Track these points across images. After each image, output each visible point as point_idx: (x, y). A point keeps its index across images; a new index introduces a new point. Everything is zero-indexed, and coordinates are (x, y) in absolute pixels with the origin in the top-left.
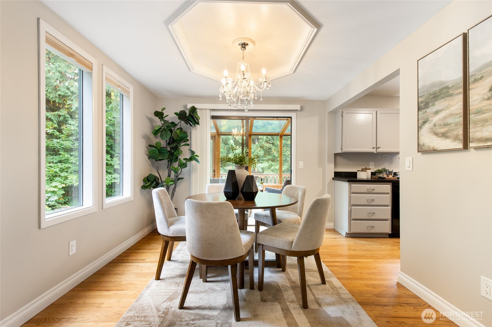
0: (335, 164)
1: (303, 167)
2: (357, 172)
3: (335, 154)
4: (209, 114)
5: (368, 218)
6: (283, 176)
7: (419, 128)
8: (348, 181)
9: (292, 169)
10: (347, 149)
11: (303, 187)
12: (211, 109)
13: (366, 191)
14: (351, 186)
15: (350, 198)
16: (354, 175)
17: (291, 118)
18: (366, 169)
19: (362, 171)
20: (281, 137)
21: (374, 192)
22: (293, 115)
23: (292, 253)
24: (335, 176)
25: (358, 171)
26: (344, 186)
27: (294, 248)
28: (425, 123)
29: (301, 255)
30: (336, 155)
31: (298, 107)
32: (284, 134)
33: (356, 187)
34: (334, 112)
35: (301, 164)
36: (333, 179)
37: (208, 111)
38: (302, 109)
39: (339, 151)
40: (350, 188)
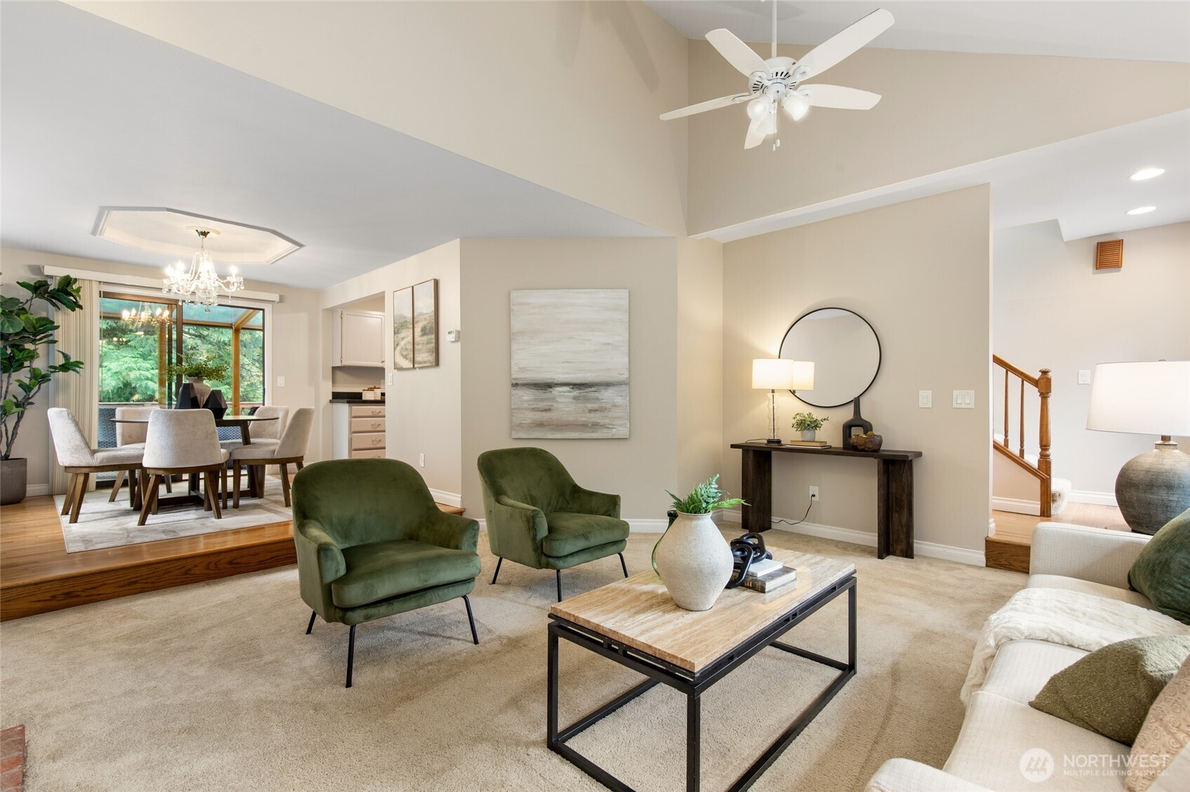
0: (334, 382)
1: (284, 385)
2: (361, 393)
3: (333, 367)
4: (96, 289)
5: (372, 446)
6: (241, 407)
7: (395, 349)
8: (348, 402)
9: (266, 387)
10: (347, 363)
11: (285, 407)
12: (100, 282)
13: (371, 414)
14: (351, 410)
15: (350, 423)
16: (359, 395)
17: (263, 310)
18: (375, 388)
19: (368, 390)
20: (237, 331)
21: (380, 415)
22: (268, 308)
23: (273, 461)
24: (333, 398)
25: (364, 390)
26: (343, 408)
27: (276, 456)
28: (397, 345)
29: (283, 463)
30: (334, 369)
31: (276, 297)
32: (244, 327)
33: (359, 409)
34: (331, 311)
35: (281, 381)
36: (331, 401)
37: (95, 285)
38: (282, 299)
39: (339, 365)
40: (351, 411)
